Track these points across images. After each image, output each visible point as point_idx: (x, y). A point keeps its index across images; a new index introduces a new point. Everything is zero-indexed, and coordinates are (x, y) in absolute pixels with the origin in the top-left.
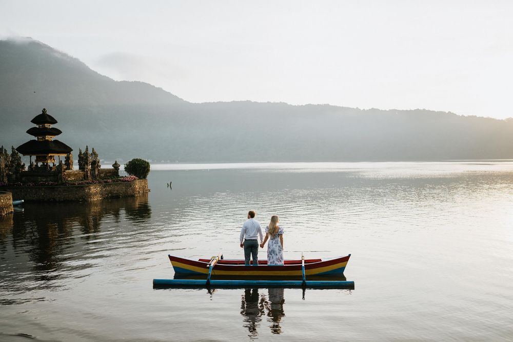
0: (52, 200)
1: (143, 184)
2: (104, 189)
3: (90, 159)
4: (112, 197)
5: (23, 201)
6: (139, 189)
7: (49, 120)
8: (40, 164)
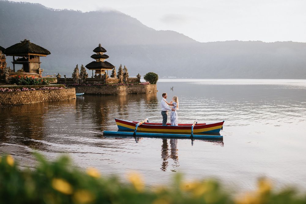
0: (99, 94)
1: (153, 87)
2: (128, 89)
3: (123, 72)
4: (133, 93)
5: (84, 93)
6: (151, 90)
7: (102, 50)
8: (98, 74)
